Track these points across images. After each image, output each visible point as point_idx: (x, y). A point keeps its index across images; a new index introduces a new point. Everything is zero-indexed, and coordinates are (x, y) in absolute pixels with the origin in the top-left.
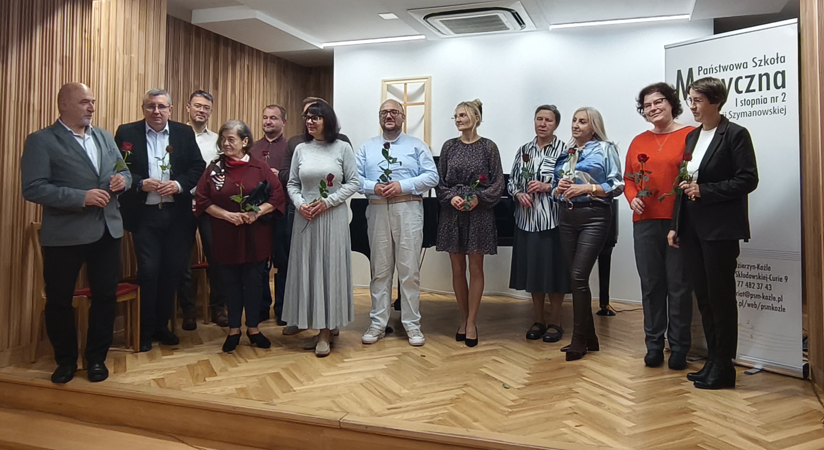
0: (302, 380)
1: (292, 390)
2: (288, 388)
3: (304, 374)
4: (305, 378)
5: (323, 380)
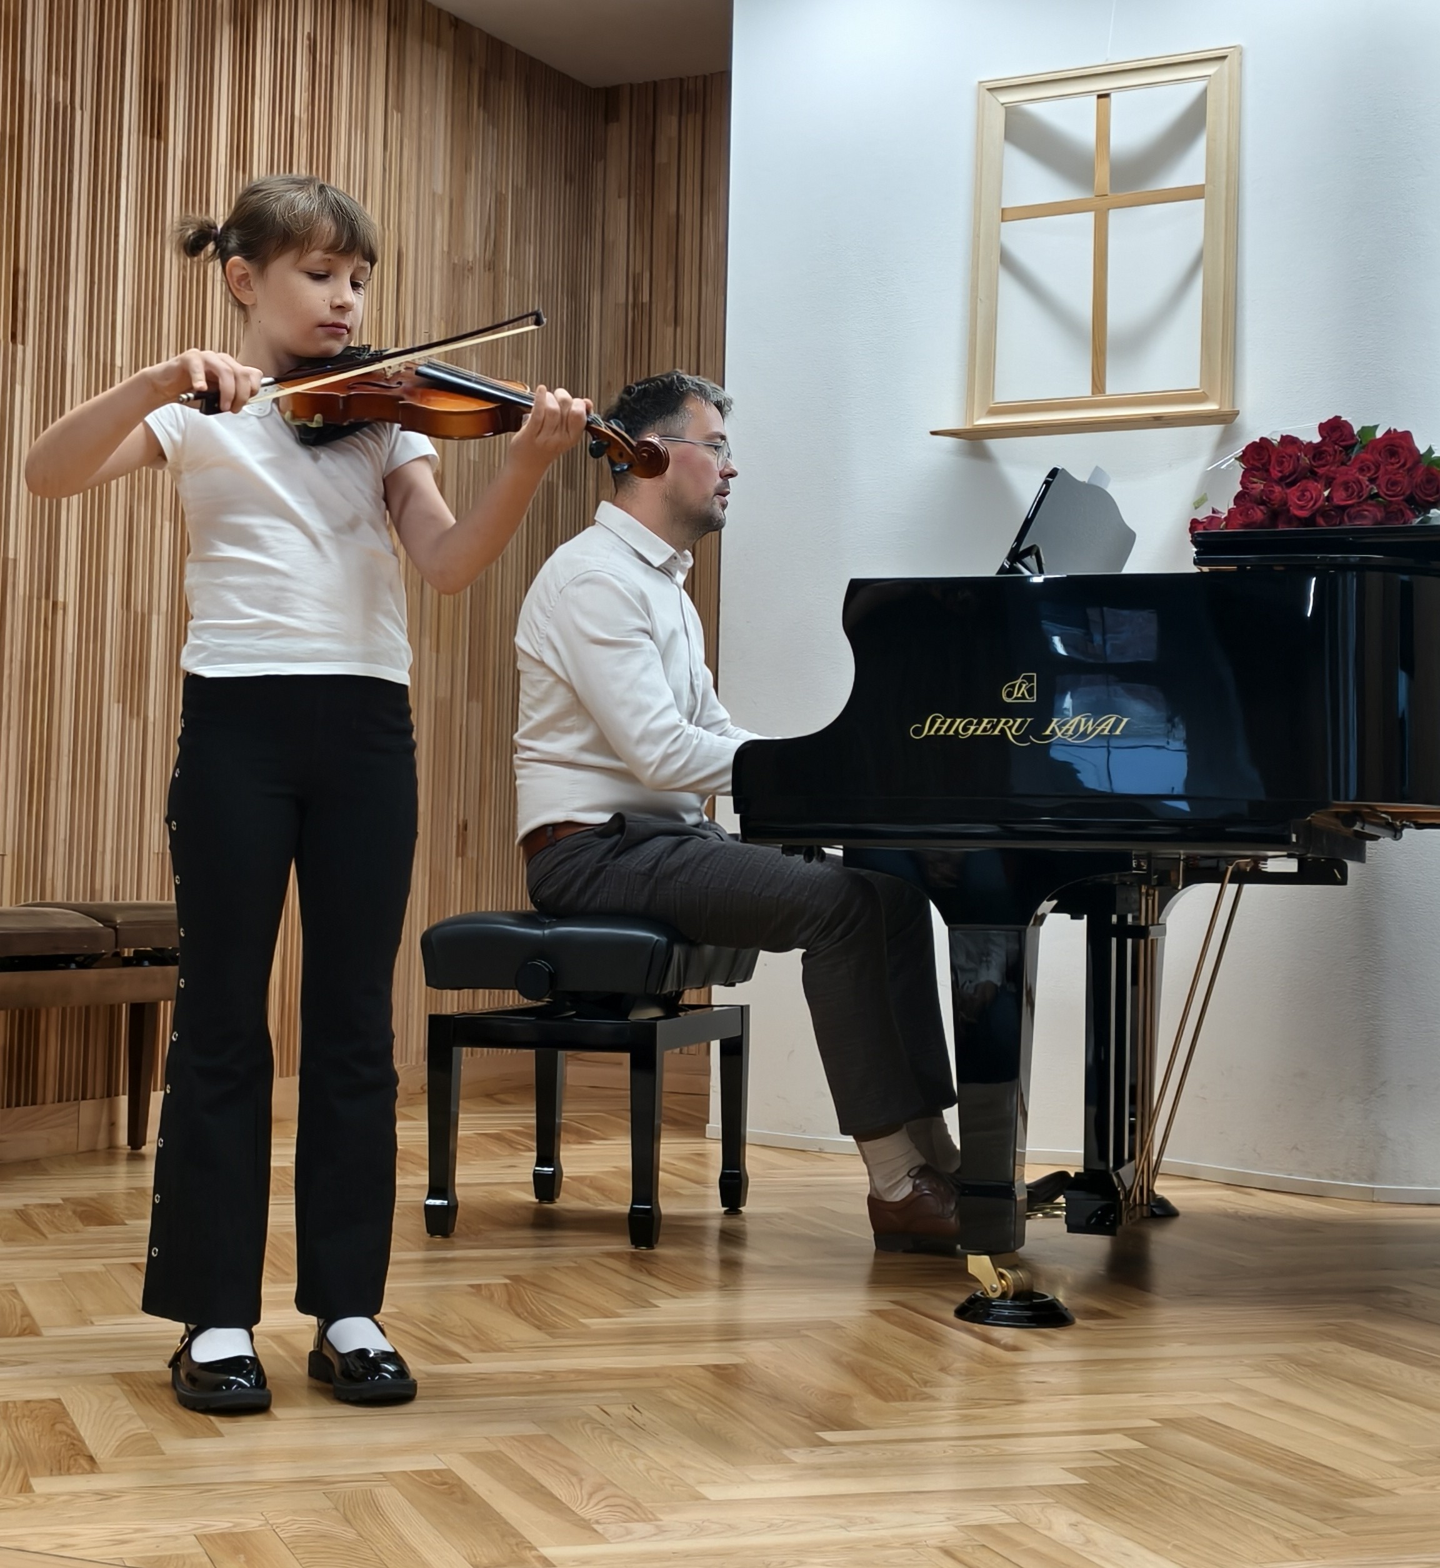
0: (588, 1512)
1: (528, 1555)
2: (510, 1545)
3: (599, 1488)
4: (603, 1504)
5: (708, 1520)
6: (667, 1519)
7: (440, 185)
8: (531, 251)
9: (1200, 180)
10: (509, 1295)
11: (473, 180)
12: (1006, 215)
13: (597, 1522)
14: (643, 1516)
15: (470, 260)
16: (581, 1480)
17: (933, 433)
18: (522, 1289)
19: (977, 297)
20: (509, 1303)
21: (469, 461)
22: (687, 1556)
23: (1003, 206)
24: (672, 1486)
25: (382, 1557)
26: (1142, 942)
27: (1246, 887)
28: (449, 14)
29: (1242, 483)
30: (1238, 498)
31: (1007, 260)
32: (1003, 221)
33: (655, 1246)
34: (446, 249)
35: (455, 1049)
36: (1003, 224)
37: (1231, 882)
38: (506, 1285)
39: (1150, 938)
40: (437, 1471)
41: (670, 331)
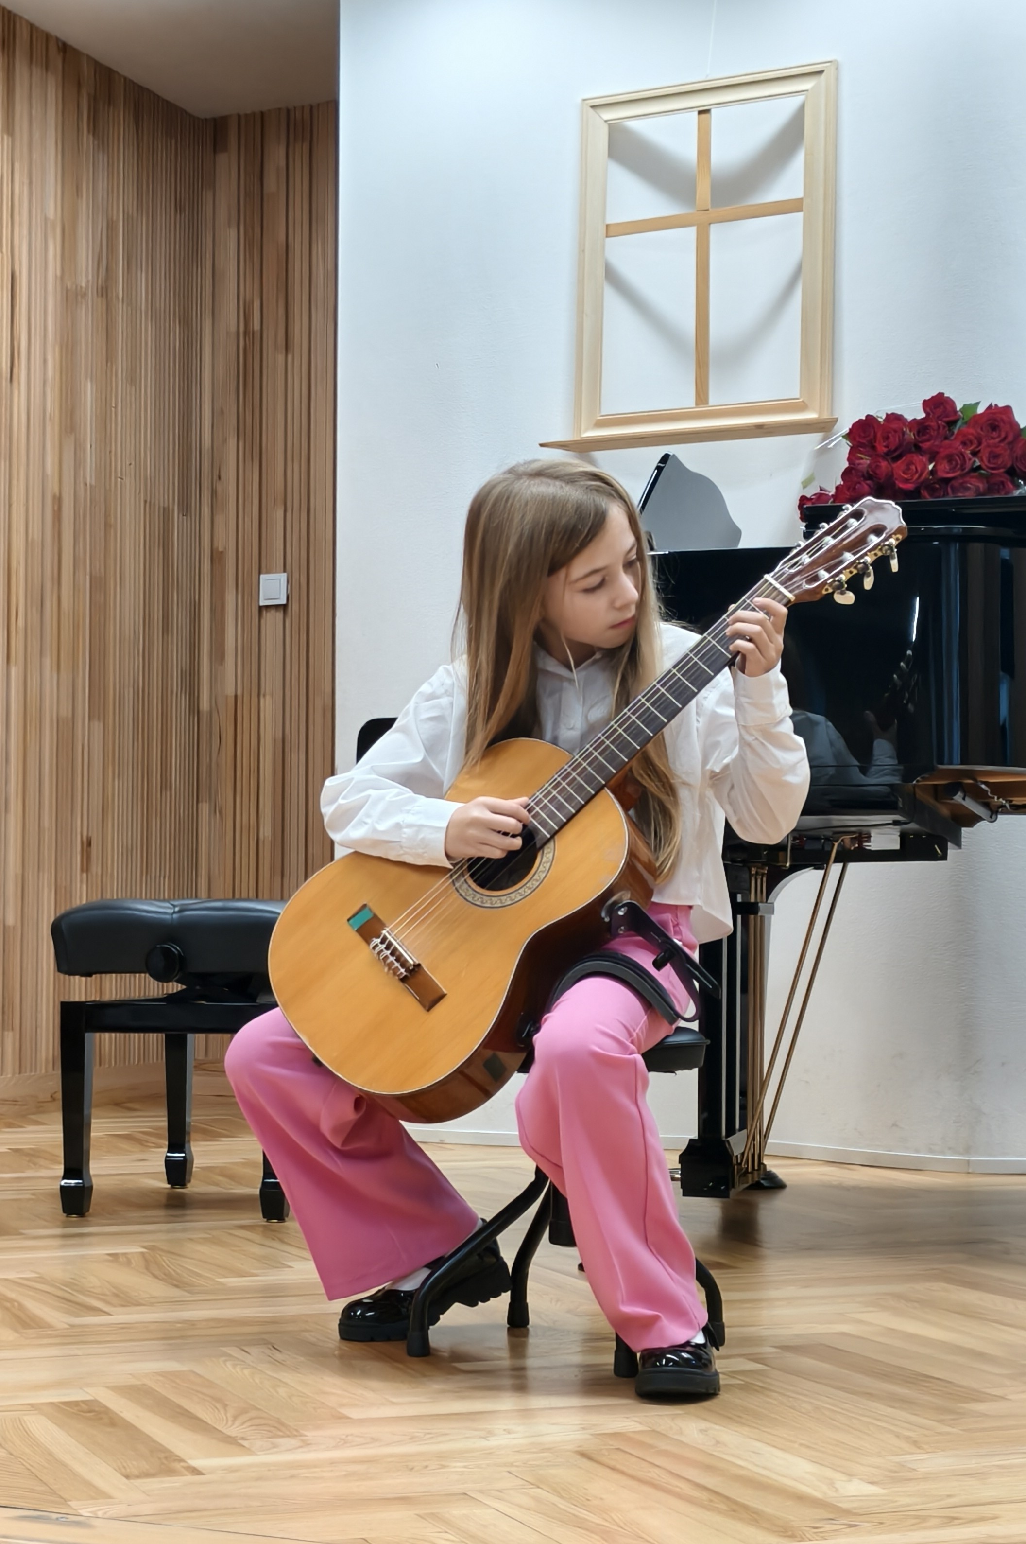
0: (233, 1431)
1: (178, 1466)
2: (159, 1459)
3: (244, 1411)
4: (249, 1424)
5: (352, 1435)
6: (310, 1434)
7: (52, 209)
8: (143, 279)
9: (798, 193)
10: (146, 1260)
11: (84, 206)
12: (611, 231)
13: (243, 1439)
14: (288, 1433)
15: (83, 285)
16: (225, 1406)
17: (542, 445)
18: (158, 1256)
19: (583, 312)
20: (147, 1268)
21: (86, 484)
22: (332, 1463)
23: (609, 221)
24: (315, 1408)
25: (33, 1470)
26: (752, 917)
27: (851, 866)
28: (57, 39)
29: (849, 459)
30: (846, 474)
31: (612, 277)
32: (607, 236)
33: (286, 1219)
34: (59, 273)
35: (87, 1035)
36: (608, 240)
37: (836, 861)
38: (142, 1253)
39: (760, 914)
40: (84, 1402)
41: (281, 358)
